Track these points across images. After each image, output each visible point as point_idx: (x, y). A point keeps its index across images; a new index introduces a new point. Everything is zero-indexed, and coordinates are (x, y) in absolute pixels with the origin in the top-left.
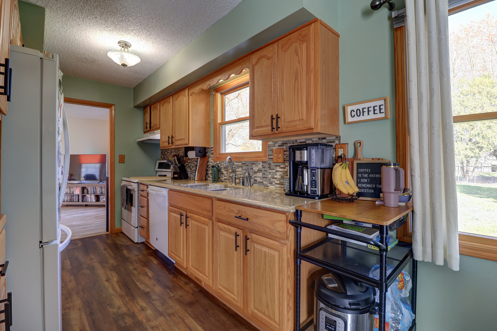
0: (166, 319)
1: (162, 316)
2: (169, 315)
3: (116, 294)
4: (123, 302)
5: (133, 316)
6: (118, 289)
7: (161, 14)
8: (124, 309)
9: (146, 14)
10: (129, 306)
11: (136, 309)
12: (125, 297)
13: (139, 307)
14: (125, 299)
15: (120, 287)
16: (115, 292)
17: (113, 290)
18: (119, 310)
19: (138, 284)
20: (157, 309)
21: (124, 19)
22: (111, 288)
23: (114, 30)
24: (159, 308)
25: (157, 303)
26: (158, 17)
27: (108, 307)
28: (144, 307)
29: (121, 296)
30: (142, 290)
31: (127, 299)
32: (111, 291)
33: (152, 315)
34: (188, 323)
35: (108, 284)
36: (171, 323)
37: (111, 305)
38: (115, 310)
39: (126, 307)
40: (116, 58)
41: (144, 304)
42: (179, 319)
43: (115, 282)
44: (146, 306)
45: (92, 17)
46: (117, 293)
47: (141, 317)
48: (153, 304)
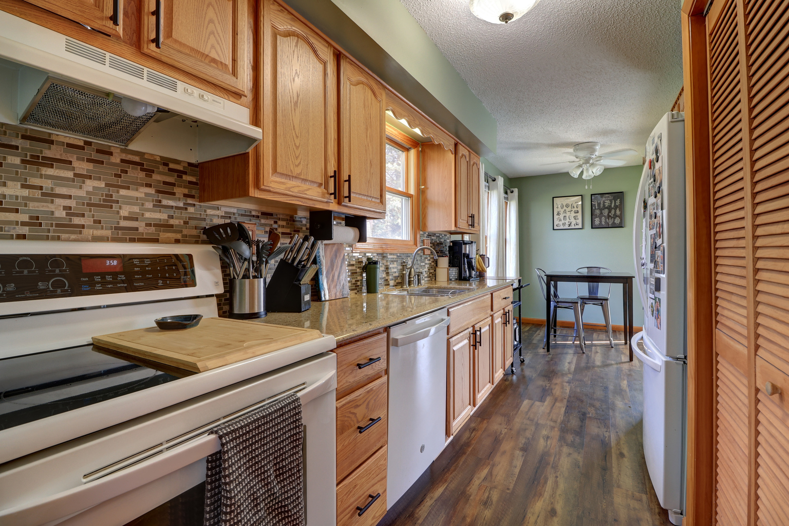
1: (538, 422)
3: (559, 476)
4: (559, 459)
5: (562, 439)
6: (550, 483)
8: (565, 450)
10: (558, 449)
11: (554, 443)
12: (551, 464)
13: (549, 443)
14: (554, 461)
15: (546, 482)
16: (558, 479)
17: (557, 485)
18: (571, 452)
19: (517, 470)
20: (535, 430)
22: (559, 492)
25: (528, 434)
27: (581, 464)
29: (555, 467)
30: (524, 457)
31: (552, 459)
32: (562, 486)
33: (545, 429)
35: (558, 502)
37: (576, 464)
38: (575, 455)
39: (561, 450)
41: (542, 442)
43: (543, 499)
46: (557, 477)
47: (556, 433)
48: (533, 436)
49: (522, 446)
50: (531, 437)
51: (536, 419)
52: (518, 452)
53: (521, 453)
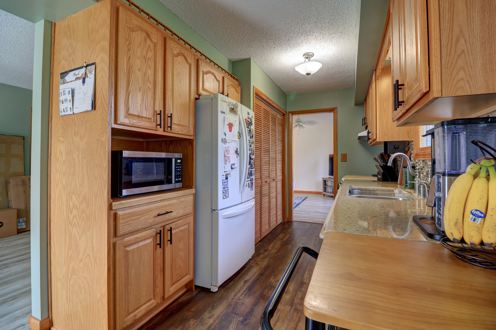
0: (290, 310)
1: (290, 307)
2: (295, 309)
7: (305, 17)
9: (296, 24)
18: (275, 283)
19: (307, 272)
20: (294, 299)
21: (288, 38)
23: (292, 49)
24: (296, 299)
26: (306, 21)
27: (273, 276)
28: (290, 291)
30: (303, 279)
33: (286, 301)
34: (299, 327)
36: (289, 316)
40: (302, 70)
42: (298, 318)
44: (291, 292)
45: (273, 49)
48: (297, 293)
49: (304, 285)
50: (298, 292)
51: (292, 310)
52: (306, 282)
53: (305, 281)
